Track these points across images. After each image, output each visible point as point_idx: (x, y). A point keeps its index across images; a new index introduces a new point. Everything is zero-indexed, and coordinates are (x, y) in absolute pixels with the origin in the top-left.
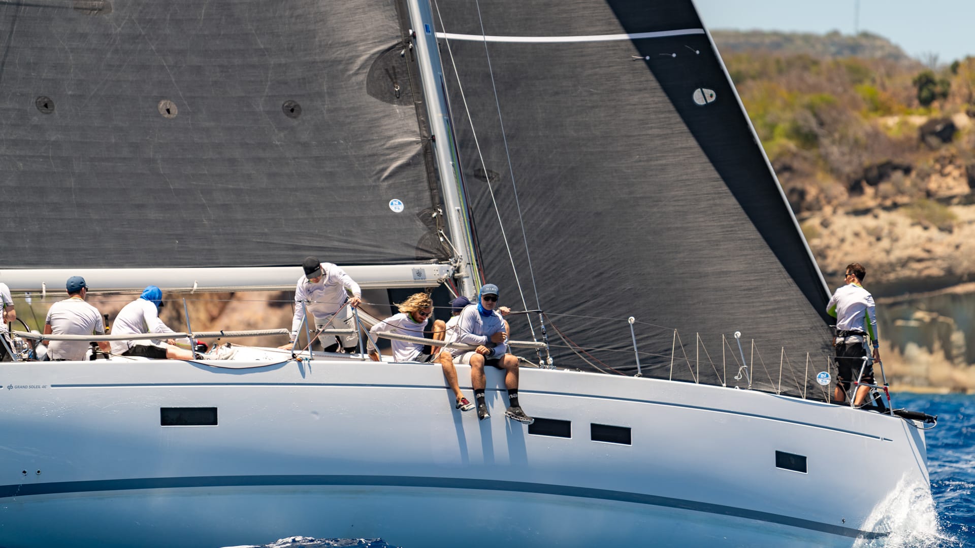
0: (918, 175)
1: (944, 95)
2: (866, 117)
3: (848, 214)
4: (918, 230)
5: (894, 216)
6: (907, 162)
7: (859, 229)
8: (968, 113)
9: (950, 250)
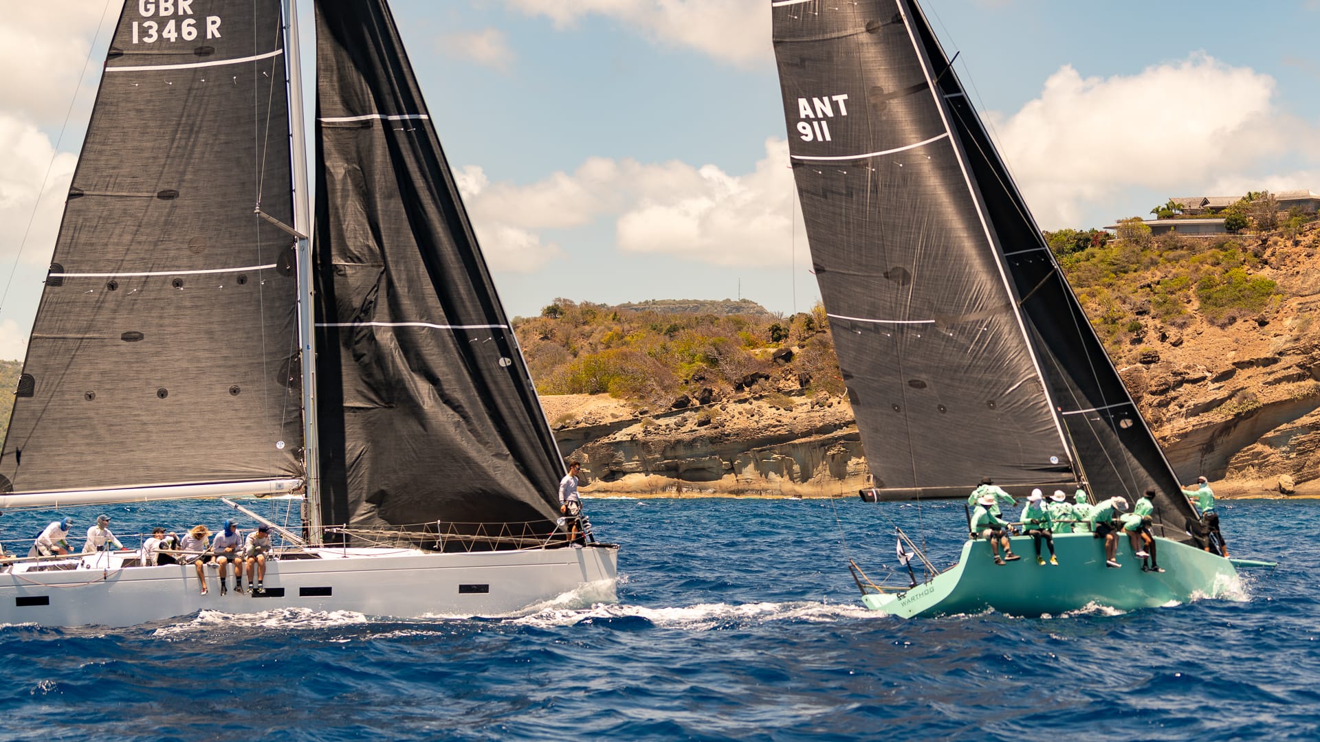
0: (772, 380)
1: (786, 336)
2: (744, 349)
3: (735, 402)
4: (774, 410)
5: (760, 403)
6: (767, 373)
7: (742, 410)
8: (799, 345)
9: (791, 420)
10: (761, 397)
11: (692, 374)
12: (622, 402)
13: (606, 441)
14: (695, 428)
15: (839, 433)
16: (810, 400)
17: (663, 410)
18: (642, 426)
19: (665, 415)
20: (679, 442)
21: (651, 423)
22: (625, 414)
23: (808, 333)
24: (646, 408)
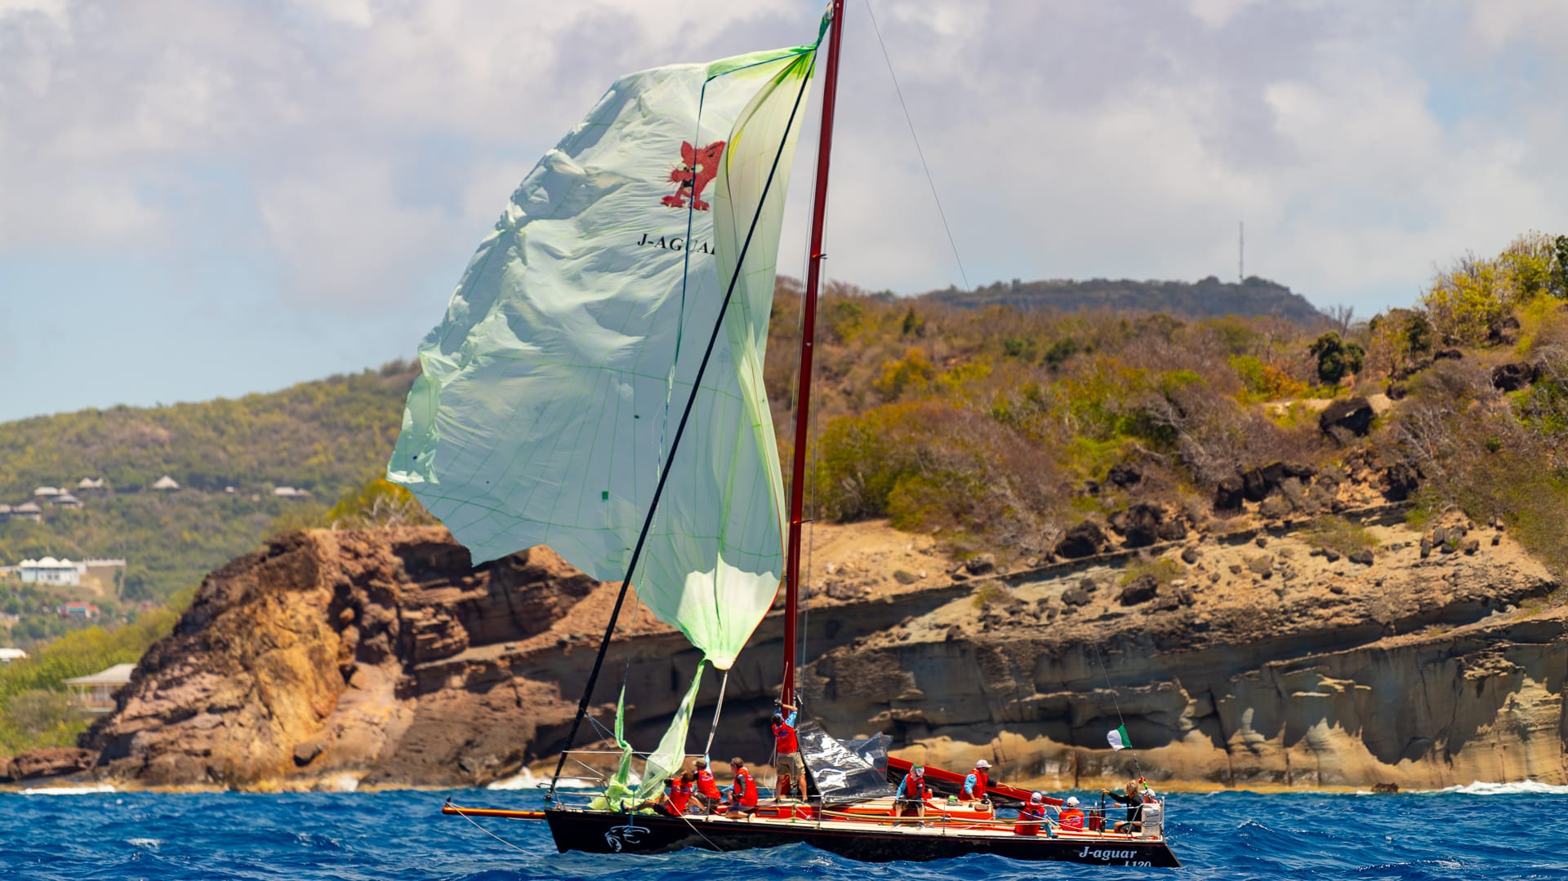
0: (1318, 482)
1: (1356, 368)
2: (1245, 402)
3: (1221, 541)
4: (1322, 560)
5: (1288, 542)
6: (1305, 465)
7: (1238, 561)
8: (1389, 393)
9: (1369, 588)
10: (1289, 527)
11: (1106, 469)
12: (925, 541)
13: (884, 643)
14: (1116, 608)
15: (1495, 621)
16: (1418, 536)
17: (1032, 561)
18: (976, 604)
19: (1038, 575)
20: (1073, 645)
21: (999, 597)
22: (932, 573)
23: (1413, 358)
24: (987, 557)
